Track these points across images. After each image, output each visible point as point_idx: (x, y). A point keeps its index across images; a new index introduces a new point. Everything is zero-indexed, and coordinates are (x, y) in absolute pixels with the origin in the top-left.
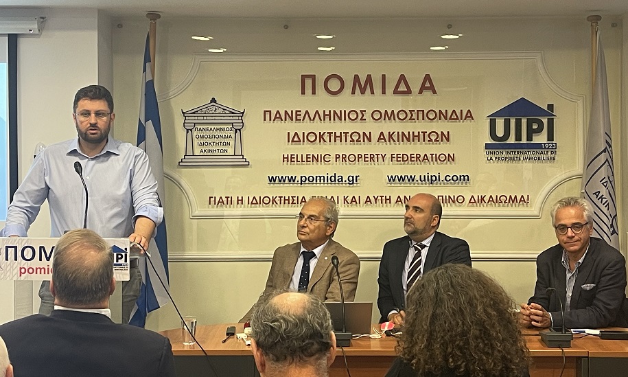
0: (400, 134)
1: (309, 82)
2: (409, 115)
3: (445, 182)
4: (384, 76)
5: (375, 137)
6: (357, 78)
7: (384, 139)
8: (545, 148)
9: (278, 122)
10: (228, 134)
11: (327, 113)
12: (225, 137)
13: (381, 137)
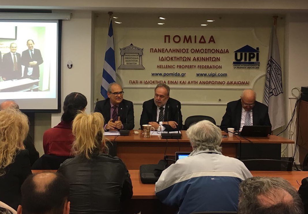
0: (201, 58)
1: (167, 38)
2: (205, 51)
3: (218, 76)
4: (195, 36)
5: (192, 59)
6: (185, 37)
7: (195, 60)
8: (255, 64)
9: (156, 53)
10: (137, 57)
11: (174, 50)
12: (136, 58)
13: (194, 59)
